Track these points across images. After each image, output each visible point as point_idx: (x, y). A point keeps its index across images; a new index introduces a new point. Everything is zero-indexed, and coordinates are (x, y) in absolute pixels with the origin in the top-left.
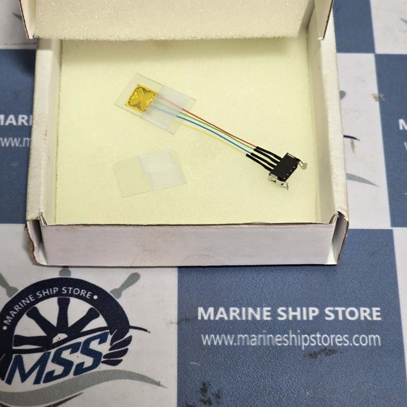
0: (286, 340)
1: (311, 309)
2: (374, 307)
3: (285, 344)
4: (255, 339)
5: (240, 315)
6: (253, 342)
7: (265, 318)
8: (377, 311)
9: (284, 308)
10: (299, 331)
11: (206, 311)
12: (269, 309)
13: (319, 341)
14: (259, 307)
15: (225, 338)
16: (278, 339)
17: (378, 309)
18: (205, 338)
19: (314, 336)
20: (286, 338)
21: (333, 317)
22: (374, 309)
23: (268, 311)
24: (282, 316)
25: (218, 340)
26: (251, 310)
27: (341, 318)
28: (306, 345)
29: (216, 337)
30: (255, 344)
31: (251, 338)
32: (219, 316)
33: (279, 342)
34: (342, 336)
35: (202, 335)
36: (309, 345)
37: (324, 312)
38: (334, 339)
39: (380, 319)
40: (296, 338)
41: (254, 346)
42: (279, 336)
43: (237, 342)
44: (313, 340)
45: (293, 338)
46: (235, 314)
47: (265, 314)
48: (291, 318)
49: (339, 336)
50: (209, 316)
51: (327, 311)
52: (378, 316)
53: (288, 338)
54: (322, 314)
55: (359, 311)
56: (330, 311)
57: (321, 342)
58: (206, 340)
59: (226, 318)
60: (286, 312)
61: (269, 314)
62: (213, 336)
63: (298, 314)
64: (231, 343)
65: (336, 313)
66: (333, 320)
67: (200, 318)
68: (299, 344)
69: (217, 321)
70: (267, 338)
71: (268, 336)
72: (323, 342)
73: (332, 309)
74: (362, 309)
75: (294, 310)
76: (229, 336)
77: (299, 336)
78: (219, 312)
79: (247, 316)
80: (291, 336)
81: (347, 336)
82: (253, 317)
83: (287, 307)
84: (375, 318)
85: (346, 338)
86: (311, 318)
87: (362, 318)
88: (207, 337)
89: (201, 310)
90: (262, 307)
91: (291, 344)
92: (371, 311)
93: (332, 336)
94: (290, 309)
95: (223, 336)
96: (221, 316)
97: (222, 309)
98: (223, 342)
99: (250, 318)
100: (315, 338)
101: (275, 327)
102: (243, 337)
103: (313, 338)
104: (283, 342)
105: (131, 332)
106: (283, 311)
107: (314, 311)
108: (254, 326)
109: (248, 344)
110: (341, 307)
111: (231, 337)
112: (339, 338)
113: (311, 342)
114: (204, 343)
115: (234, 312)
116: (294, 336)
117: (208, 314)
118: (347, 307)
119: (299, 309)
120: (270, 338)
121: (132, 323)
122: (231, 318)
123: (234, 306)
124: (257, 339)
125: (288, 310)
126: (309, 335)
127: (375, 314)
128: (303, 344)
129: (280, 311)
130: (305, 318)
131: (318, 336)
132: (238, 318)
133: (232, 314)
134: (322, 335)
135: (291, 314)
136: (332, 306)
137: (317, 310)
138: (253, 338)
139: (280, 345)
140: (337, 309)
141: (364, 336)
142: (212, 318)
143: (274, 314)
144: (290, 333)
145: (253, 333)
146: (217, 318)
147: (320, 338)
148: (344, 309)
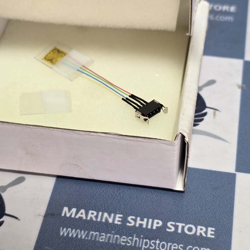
0: (129, 241)
1: (156, 221)
2: (210, 227)
3: (128, 244)
4: (104, 237)
5: (97, 217)
6: (102, 239)
7: (116, 222)
8: (212, 231)
9: (134, 217)
10: (142, 236)
11: (70, 210)
12: (121, 216)
13: (157, 246)
14: (114, 213)
15: (79, 232)
16: (123, 240)
17: (213, 229)
18: (63, 230)
19: (154, 241)
20: (130, 239)
21: (173, 229)
22: (210, 229)
23: (120, 217)
24: (130, 223)
25: (73, 233)
26: (106, 215)
27: (180, 231)
28: (146, 247)
29: (72, 230)
30: (103, 240)
31: (100, 236)
32: (79, 215)
33: (123, 242)
34: (178, 245)
35: (61, 228)
36: (149, 248)
37: (167, 225)
38: (171, 246)
39: (213, 237)
40: (138, 241)
41: (102, 242)
42: (124, 237)
43: (88, 237)
44: (153, 245)
45: (136, 241)
46: (93, 216)
47: (117, 219)
48: (137, 225)
49: (176, 244)
50: (71, 214)
51: (169, 224)
52: (211, 234)
53: (132, 240)
54: (165, 226)
55: (196, 228)
56: (171, 225)
57: (159, 247)
58: (63, 232)
59: (84, 218)
60: (135, 220)
61: (120, 219)
62: (70, 229)
63: (144, 223)
64: (83, 237)
65: (176, 227)
66: (173, 232)
67: (63, 215)
68: (140, 246)
69: (77, 219)
70: (114, 237)
71: (116, 236)
72: (161, 247)
73: (174, 223)
74: (199, 227)
75: (142, 220)
76: (83, 232)
77: (141, 240)
78: (80, 212)
79: (102, 218)
80: (135, 239)
81: (182, 245)
82: (107, 220)
83: (137, 217)
84: (209, 236)
85: (181, 247)
86: (154, 228)
87: (198, 234)
88: (65, 229)
89: (66, 209)
90: (115, 213)
91: (133, 245)
92: (207, 230)
93: (169, 244)
94: (139, 219)
95: (78, 231)
96: (81, 216)
97: (83, 211)
98: (77, 235)
99: (104, 220)
100: (155, 244)
101: (123, 230)
102: (95, 234)
103: (153, 243)
104: (127, 242)
105: (5, 218)
106: (132, 219)
107: (158, 223)
108: (106, 227)
109: (97, 239)
110: (182, 223)
111: (84, 232)
112: (175, 246)
113: (151, 246)
114: (61, 234)
115: (92, 215)
116: (137, 239)
117: (71, 213)
118: (186, 224)
119: (145, 220)
120: (117, 238)
121: (7, 212)
122: (89, 218)
123: (93, 210)
124: (106, 237)
125: (136, 219)
126: (150, 240)
127: (209, 232)
128: (144, 246)
129: (129, 218)
130: (149, 227)
131: (158, 242)
132: (94, 219)
133: (90, 215)
134: (161, 242)
135: (139, 222)
136: (174, 221)
137: (161, 223)
138: (103, 235)
139: (123, 244)
140: (177, 224)
141: (197, 248)
142: (73, 216)
143: (124, 220)
144: (135, 236)
145: (103, 232)
146: (77, 217)
147: (159, 244)
148: (184, 225)
